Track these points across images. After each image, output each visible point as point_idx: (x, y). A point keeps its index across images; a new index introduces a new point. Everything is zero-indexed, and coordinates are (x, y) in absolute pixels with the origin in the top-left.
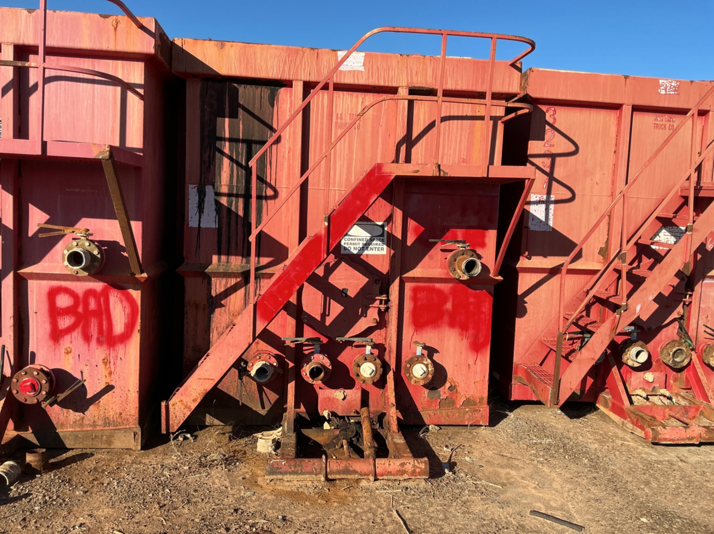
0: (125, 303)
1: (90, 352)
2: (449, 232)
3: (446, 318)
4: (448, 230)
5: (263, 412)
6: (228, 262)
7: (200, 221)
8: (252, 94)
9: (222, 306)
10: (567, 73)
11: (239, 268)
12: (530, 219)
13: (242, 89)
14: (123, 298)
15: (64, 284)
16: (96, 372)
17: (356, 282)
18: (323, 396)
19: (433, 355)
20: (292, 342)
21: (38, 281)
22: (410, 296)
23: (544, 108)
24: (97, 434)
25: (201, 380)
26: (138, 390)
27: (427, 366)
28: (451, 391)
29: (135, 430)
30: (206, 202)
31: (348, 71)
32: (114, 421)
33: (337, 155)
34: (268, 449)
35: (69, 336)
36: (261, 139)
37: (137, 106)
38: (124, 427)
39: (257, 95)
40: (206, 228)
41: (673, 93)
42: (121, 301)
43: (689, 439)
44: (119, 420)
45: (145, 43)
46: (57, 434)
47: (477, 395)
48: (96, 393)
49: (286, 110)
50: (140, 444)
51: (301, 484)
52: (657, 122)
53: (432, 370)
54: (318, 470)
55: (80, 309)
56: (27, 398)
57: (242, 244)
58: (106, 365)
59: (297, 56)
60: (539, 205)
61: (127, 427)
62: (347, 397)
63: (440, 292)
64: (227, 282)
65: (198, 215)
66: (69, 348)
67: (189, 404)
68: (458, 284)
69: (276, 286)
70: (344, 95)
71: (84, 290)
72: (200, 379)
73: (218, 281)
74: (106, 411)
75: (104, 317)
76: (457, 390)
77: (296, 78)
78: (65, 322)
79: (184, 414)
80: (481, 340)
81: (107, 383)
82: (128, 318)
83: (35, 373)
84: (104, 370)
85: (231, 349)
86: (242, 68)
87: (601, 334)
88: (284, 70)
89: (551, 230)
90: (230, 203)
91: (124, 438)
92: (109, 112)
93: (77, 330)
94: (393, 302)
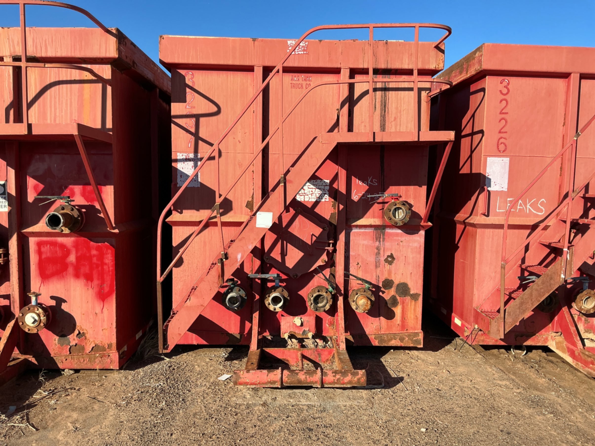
2: (67, 190)
3: (71, 270)
4: (66, 187)
10: (195, 38)
12: (179, 176)
19: (61, 305)
22: (34, 250)
23: (182, 72)
27: (39, 315)
28: (79, 338)
41: (302, 53)
43: (270, 382)
47: (106, 343)
52: (294, 82)
53: (44, 319)
60: (186, 163)
63: (62, 246)
68: (79, 238)
76: (85, 337)
80: (106, 289)
87: (209, 282)
89: (199, 186)
94: (13, 255)
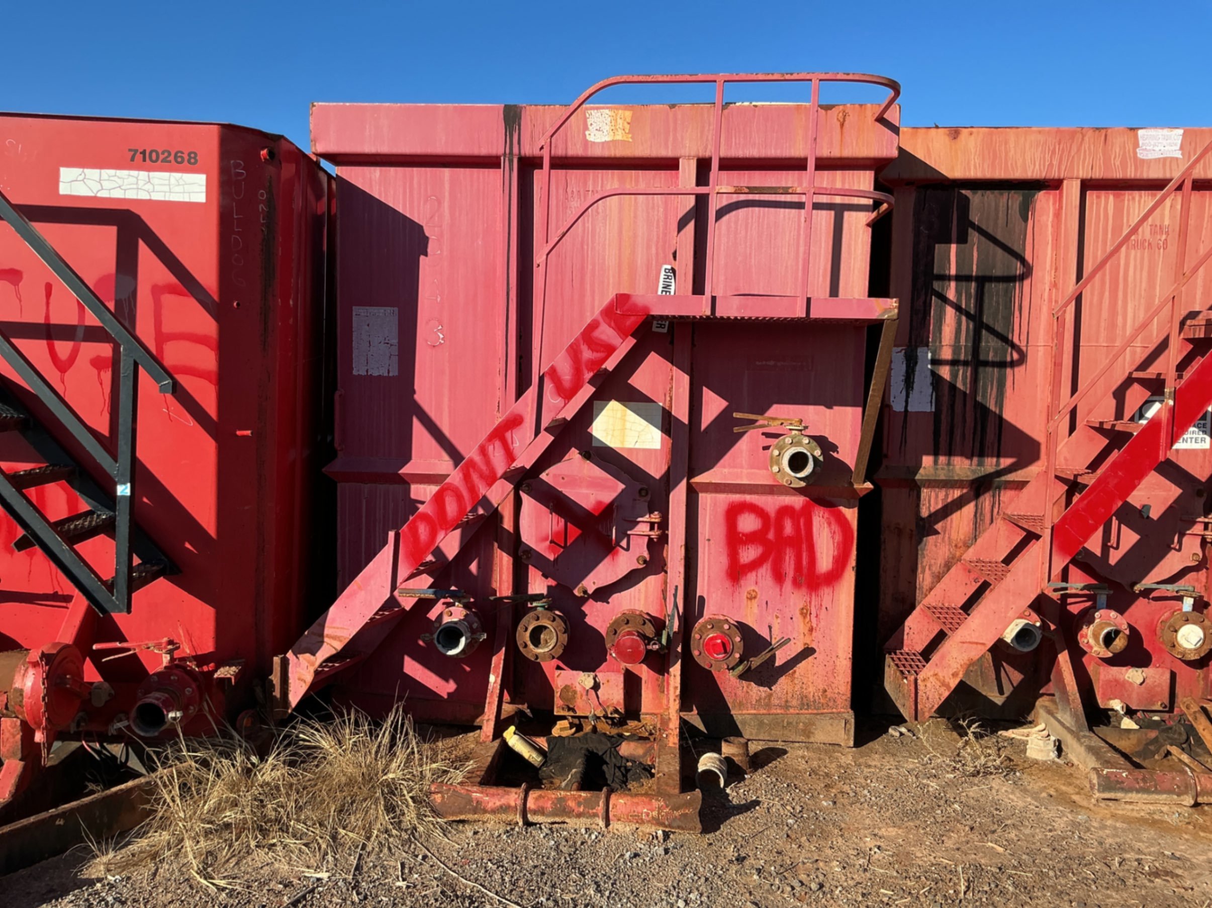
0: (835, 527)
1: (783, 597)
5: (999, 700)
6: (949, 464)
7: (907, 402)
8: (993, 204)
9: (936, 533)
11: (969, 473)
13: (975, 198)
14: (832, 520)
15: (748, 498)
16: (790, 628)
17: (1164, 494)
18: (1107, 678)
20: (1055, 590)
21: (713, 495)
24: (791, 720)
25: (965, 645)
26: (850, 656)
29: (846, 716)
30: (917, 373)
31: (1155, 160)
32: (815, 701)
33: (1129, 291)
34: (1048, 756)
35: (754, 574)
36: (1006, 274)
37: (861, 236)
38: (830, 711)
39: (1001, 204)
40: (918, 413)
42: (829, 524)
44: (822, 701)
45: (884, 143)
46: (732, 716)
48: (789, 658)
49: (1047, 226)
50: (852, 738)
51: (1152, 808)
54: (1182, 788)
55: (771, 536)
56: (713, 662)
57: (972, 436)
58: (805, 617)
59: (1073, 142)
61: (834, 710)
62: (1147, 681)
64: (947, 496)
65: (904, 392)
66: (754, 591)
67: (947, 680)
69: (1085, 502)
70: (1141, 196)
71: (777, 507)
72: (963, 643)
73: (933, 494)
74: (804, 686)
75: (804, 546)
77: (1069, 175)
78: (749, 554)
79: (941, 695)
81: (805, 644)
82: (839, 549)
83: (726, 627)
84: (802, 625)
85: (1011, 598)
86: (986, 166)
88: (1051, 165)
90: (954, 375)
91: (830, 727)
92: (820, 247)
93: (765, 566)
